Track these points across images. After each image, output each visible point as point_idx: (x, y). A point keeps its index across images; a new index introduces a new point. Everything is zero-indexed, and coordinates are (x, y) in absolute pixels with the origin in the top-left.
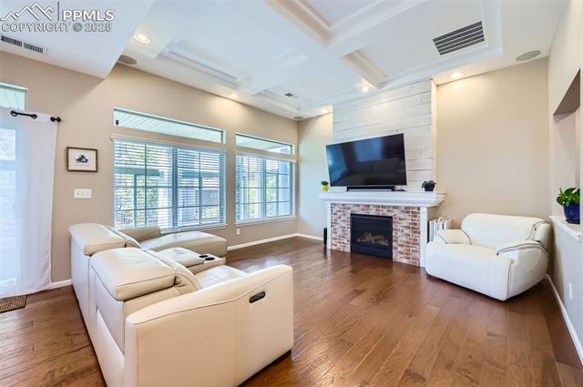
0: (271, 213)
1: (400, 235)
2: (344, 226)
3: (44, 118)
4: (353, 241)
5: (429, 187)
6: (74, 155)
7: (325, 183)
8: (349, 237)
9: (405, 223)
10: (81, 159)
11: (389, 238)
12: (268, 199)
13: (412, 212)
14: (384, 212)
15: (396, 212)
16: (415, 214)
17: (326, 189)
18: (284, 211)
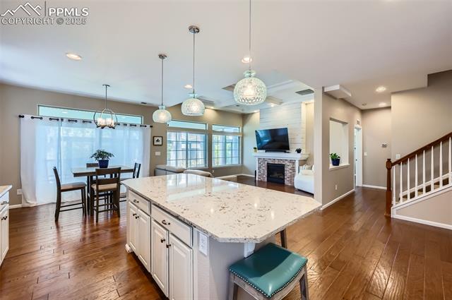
0: (229, 163)
1: (288, 173)
2: (264, 169)
3: (148, 126)
4: (268, 176)
5: (299, 151)
6: (156, 139)
7: (255, 148)
8: (266, 174)
9: (290, 167)
10: (158, 141)
11: (284, 174)
12: (227, 156)
13: (293, 162)
14: (282, 162)
15: (286, 162)
16: (294, 163)
17: (256, 151)
18: (235, 162)
